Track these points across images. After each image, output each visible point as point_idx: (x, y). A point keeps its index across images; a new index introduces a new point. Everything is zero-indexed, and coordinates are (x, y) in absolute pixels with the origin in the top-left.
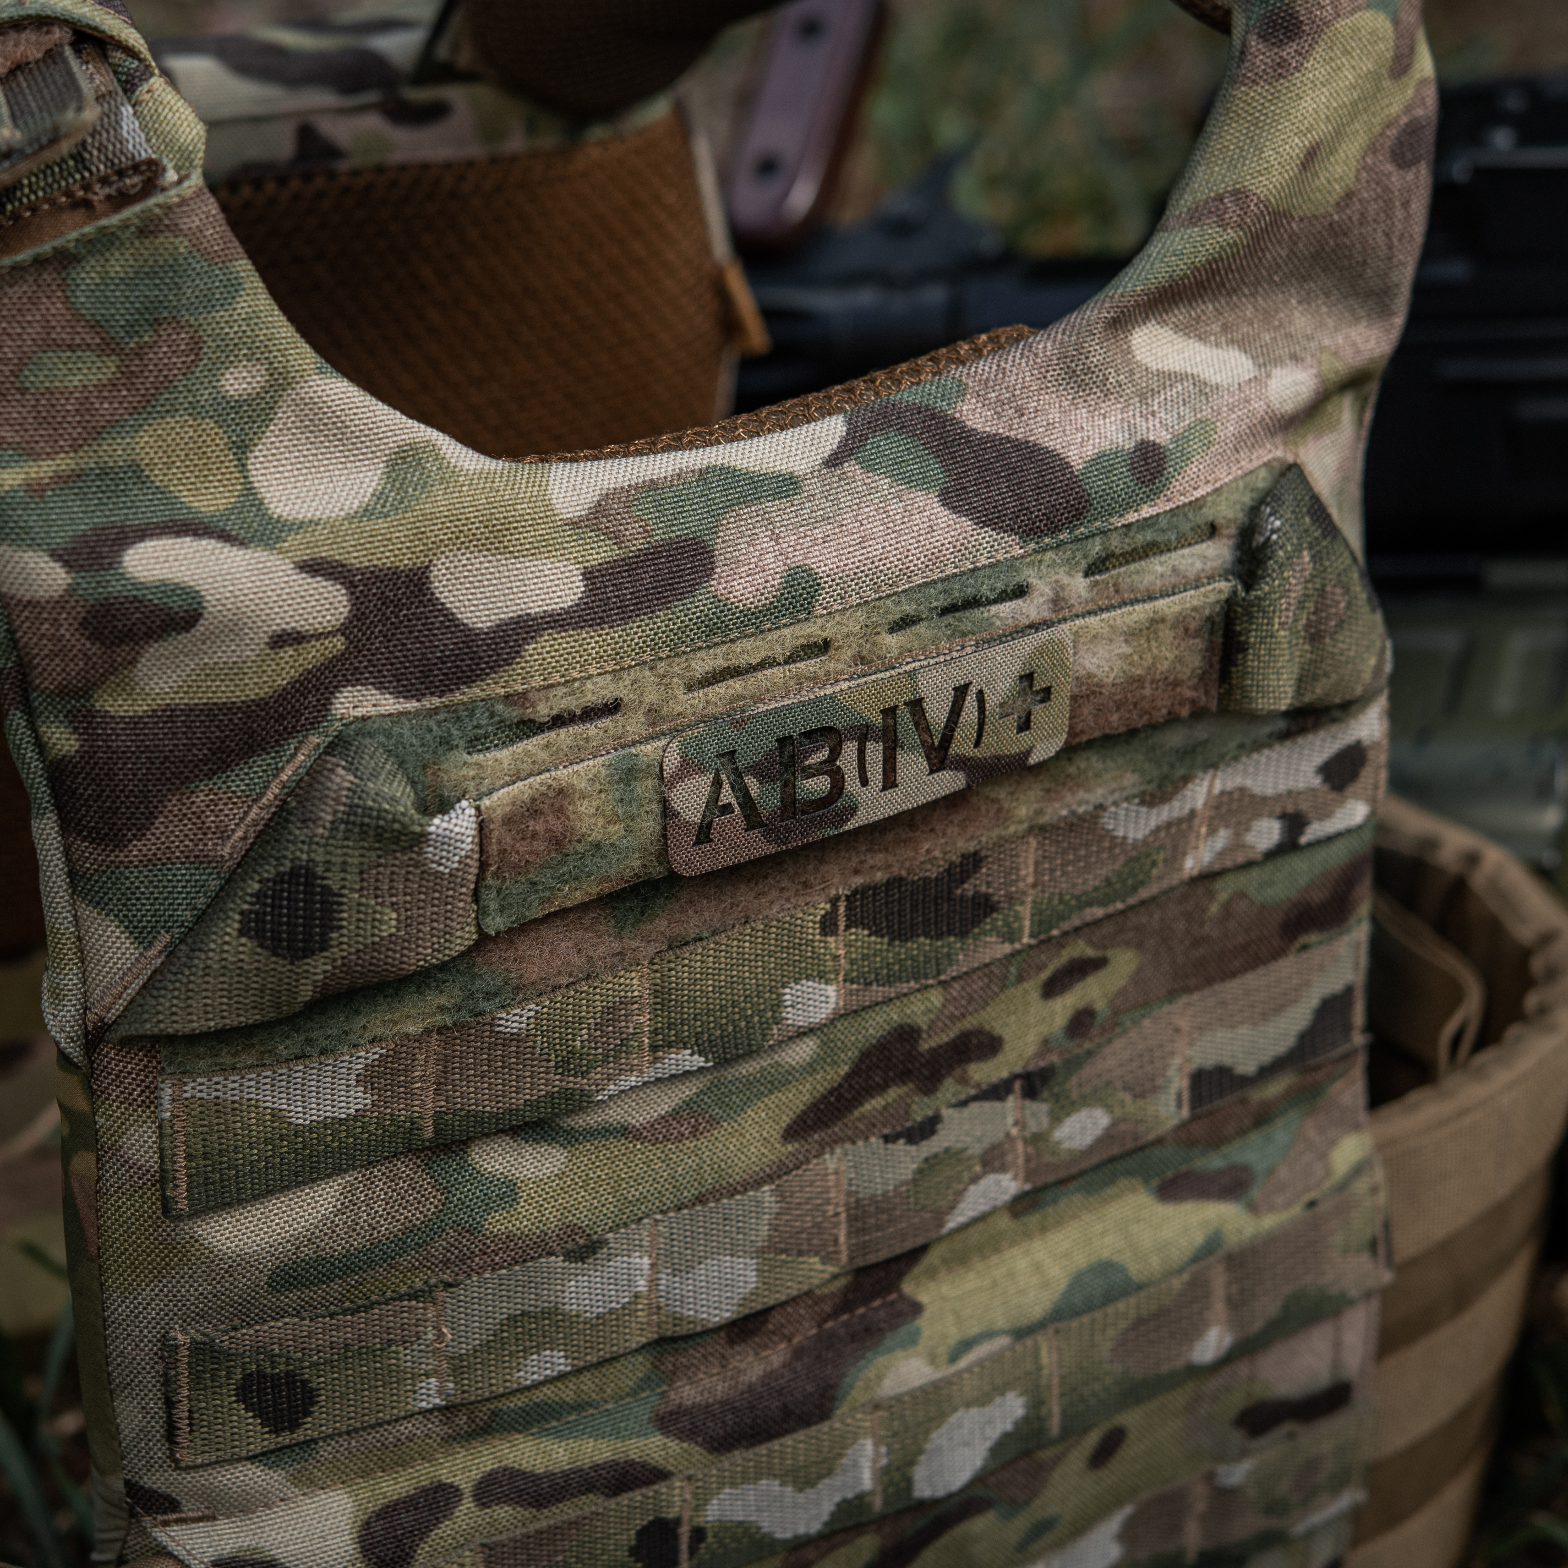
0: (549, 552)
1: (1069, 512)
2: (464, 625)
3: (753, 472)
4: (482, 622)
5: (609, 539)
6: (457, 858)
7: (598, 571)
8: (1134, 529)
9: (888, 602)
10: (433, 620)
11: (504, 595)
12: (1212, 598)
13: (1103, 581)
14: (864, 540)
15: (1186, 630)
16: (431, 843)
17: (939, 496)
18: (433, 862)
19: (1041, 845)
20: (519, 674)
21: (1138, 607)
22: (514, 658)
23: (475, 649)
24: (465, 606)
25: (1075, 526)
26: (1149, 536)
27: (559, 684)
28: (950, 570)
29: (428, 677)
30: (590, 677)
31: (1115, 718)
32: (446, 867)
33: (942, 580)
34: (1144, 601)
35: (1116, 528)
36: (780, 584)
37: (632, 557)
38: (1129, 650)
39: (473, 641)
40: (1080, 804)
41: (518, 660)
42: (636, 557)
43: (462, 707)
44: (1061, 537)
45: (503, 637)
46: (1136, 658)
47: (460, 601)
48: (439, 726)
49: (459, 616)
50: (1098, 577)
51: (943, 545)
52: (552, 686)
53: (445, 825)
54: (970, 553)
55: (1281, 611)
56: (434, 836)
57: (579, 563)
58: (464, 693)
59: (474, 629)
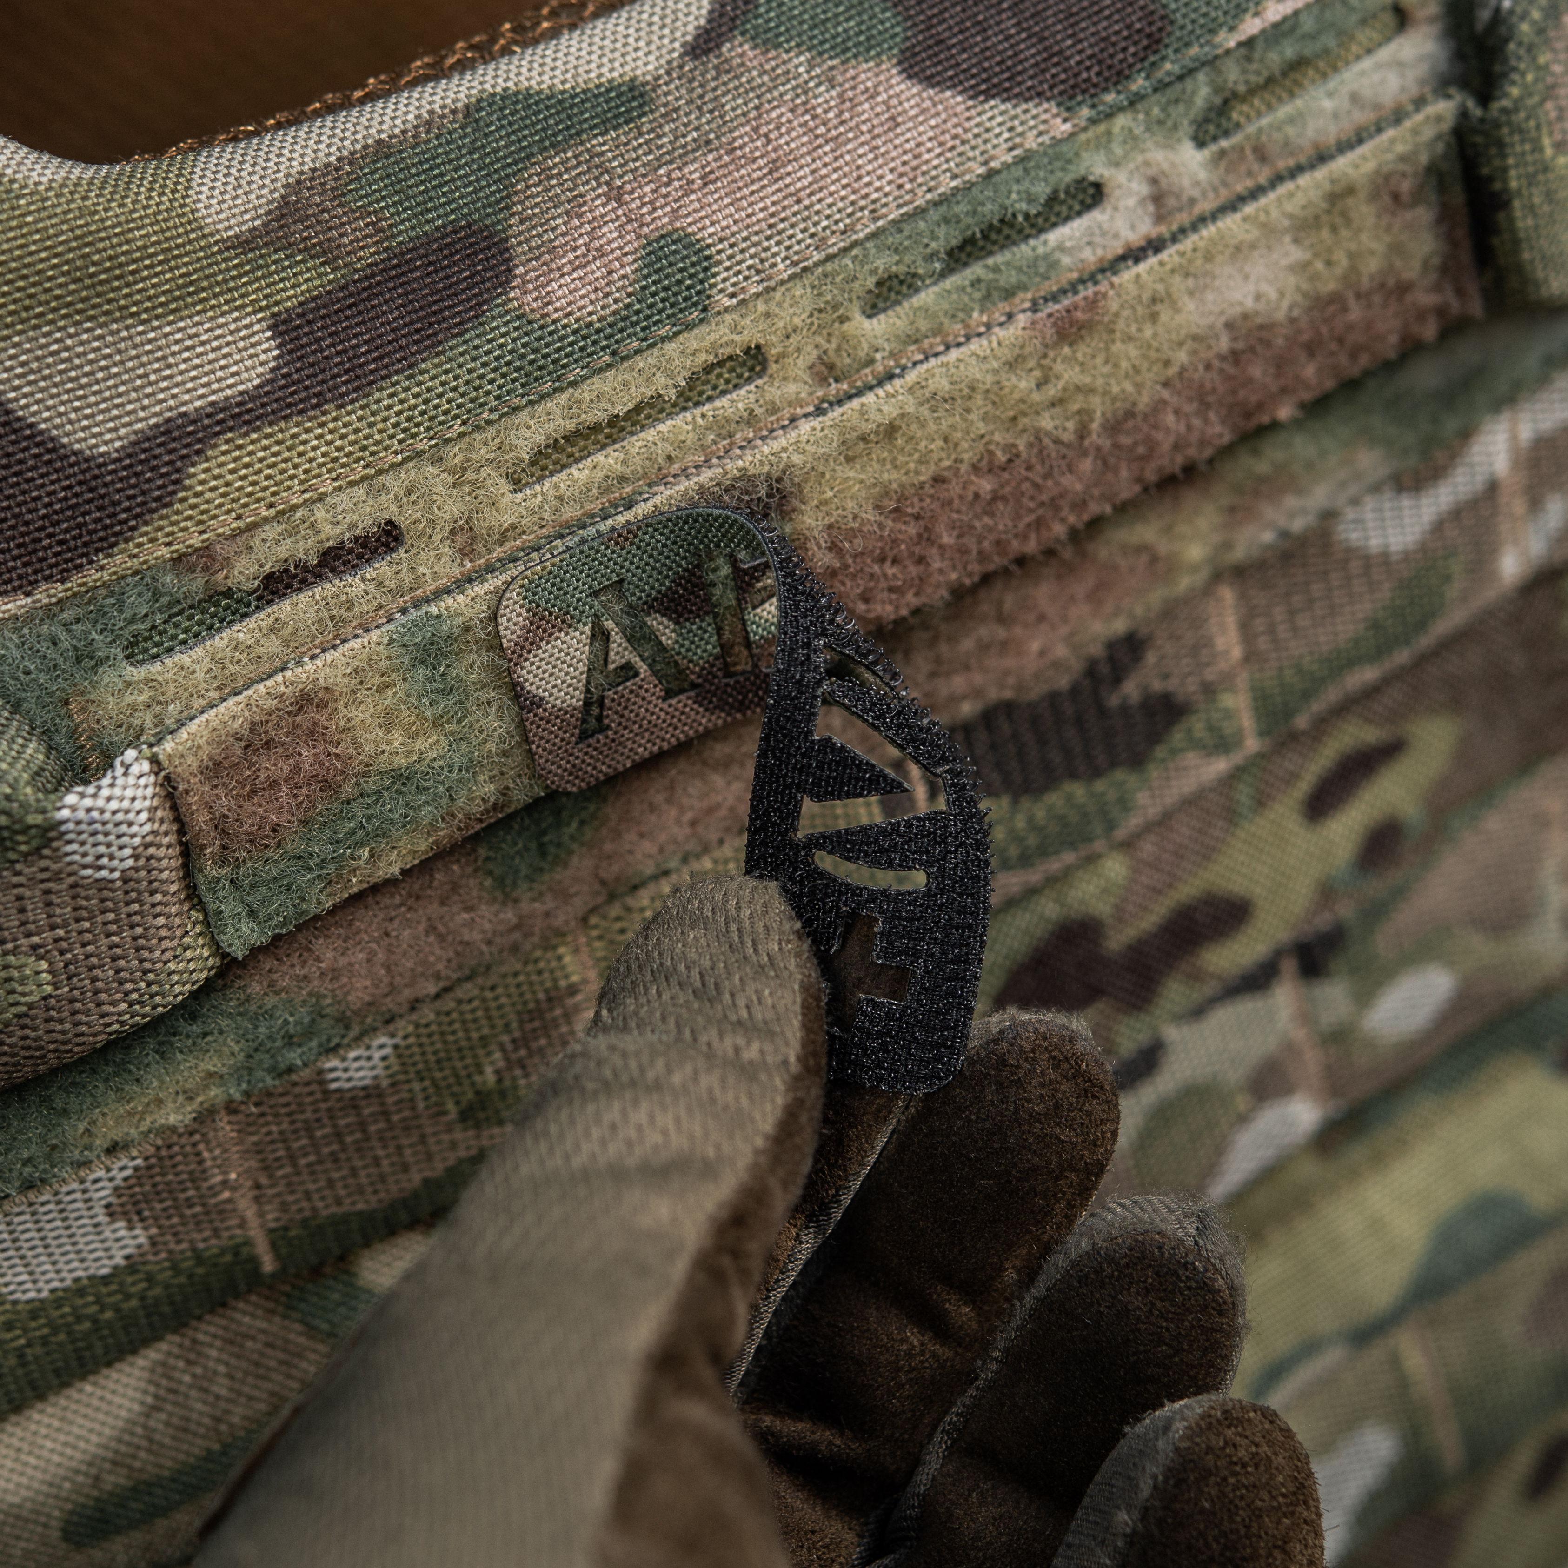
0: (201, 301)
1: (1136, 43)
2: (75, 453)
3: (563, 92)
4: (106, 443)
5: (312, 257)
6: (128, 852)
7: (299, 316)
8: (1260, 45)
9: (847, 261)
10: (20, 456)
11: (135, 390)
12: (1429, 133)
13: (1233, 148)
14: (775, 166)
15: (1396, 197)
16: (71, 836)
17: (900, 63)
18: (85, 867)
19: (1243, 596)
20: (190, 518)
21: (1304, 180)
22: (174, 493)
23: (102, 491)
24: (71, 422)
25: (1153, 64)
26: (1290, 51)
27: (266, 520)
28: (947, 184)
29: (35, 551)
30: (322, 498)
31: (1309, 371)
32: (112, 870)
33: (936, 204)
34: (1312, 167)
35: (1228, 52)
36: (635, 272)
37: (359, 280)
38: (1306, 256)
39: (95, 477)
40: (1292, 515)
41: (181, 495)
42: (367, 278)
43: (103, 592)
44: (1134, 87)
45: (147, 460)
46: (1319, 265)
47: (60, 415)
48: (69, 631)
49: (65, 440)
50: (1224, 143)
51: (918, 145)
52: (252, 527)
53: (88, 802)
54: (973, 148)
55: (1550, 124)
56: (71, 826)
57: (261, 309)
58: (102, 568)
59: (93, 457)
